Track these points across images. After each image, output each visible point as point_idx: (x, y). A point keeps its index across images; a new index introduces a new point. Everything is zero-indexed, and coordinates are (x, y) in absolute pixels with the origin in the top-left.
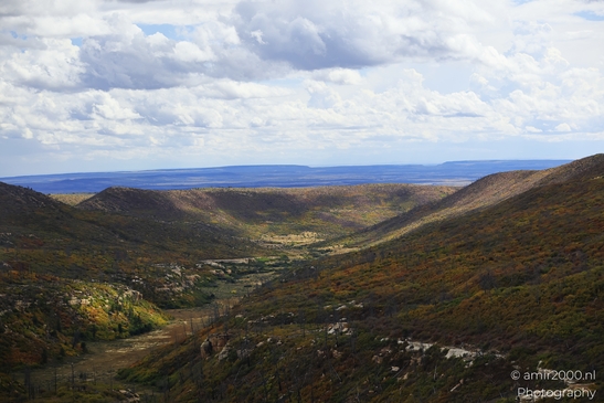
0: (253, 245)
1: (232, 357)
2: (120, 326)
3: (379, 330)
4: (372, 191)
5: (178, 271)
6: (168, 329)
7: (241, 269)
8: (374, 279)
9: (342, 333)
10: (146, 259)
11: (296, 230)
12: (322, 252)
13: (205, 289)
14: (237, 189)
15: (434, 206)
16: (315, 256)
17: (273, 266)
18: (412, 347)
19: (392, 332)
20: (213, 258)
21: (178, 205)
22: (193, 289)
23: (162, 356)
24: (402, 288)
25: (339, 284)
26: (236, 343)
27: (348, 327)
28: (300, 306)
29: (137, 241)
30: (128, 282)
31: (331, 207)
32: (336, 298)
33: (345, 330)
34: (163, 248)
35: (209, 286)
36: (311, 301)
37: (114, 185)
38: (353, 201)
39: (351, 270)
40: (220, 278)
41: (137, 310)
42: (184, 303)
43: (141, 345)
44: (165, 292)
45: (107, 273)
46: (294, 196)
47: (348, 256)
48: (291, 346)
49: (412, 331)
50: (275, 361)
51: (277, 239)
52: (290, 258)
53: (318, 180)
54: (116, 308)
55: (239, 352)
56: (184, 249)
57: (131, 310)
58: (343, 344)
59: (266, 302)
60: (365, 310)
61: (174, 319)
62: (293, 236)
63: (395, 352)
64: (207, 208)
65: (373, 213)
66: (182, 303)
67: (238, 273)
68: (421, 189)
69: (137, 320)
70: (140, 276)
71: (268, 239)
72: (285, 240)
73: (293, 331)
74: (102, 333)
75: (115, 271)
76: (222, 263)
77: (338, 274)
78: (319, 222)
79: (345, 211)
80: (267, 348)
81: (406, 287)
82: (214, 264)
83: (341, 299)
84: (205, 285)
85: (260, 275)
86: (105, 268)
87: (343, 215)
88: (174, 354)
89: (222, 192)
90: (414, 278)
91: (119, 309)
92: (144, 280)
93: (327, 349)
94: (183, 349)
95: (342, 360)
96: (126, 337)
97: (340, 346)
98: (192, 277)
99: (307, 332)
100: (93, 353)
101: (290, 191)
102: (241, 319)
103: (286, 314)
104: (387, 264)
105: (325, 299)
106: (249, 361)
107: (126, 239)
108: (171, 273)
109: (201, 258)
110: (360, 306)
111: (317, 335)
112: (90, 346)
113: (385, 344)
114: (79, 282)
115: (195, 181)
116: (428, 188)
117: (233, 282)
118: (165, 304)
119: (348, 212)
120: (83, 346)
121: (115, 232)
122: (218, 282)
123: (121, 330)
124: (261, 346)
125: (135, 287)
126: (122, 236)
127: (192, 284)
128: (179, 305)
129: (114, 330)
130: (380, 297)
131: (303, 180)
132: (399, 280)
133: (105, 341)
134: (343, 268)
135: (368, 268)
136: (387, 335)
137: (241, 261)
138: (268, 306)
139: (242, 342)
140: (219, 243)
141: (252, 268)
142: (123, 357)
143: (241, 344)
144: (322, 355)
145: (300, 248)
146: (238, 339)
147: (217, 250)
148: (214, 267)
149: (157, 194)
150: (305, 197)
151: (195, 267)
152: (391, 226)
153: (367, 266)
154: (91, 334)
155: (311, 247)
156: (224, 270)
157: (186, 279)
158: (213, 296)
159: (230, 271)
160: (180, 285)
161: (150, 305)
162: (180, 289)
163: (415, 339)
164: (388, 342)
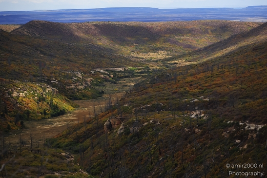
0: (126, 59)
1: (127, 132)
2: (45, 111)
3: (226, 115)
4: (203, 24)
5: (79, 75)
6: (75, 113)
7: (119, 75)
8: (215, 82)
9: (201, 118)
10: (58, 68)
11: (153, 49)
12: (171, 64)
13: (97, 87)
14: (114, 23)
15: (245, 35)
16: (167, 67)
17: (140, 73)
18: (249, 127)
19: (235, 117)
20: (101, 68)
21: (76, 34)
22: (90, 87)
23: (75, 131)
24: (235, 88)
25: (191, 85)
26: (129, 123)
27: (205, 113)
28: (167, 100)
29: (51, 56)
30: (48, 82)
31: (176, 35)
32: (191, 94)
33: (202, 115)
34: (69, 60)
35: (100, 86)
36: (174, 96)
37: (35, 19)
38: (191, 32)
39: (199, 76)
40: (106, 80)
41: (56, 101)
42: (85, 96)
43: (59, 123)
44: (72, 89)
45: (34, 76)
46: (152, 27)
47: (191, 67)
48: (167, 125)
49: (249, 117)
50: (156, 135)
51: (141, 55)
52: (151, 68)
53: (164, 17)
54: (41, 99)
55: (131, 129)
56: (83, 62)
57: (51, 100)
58: (202, 124)
59: (144, 96)
60: (210, 102)
61: (79, 106)
62: (151, 54)
63: (238, 130)
64: (95, 35)
65: (204, 39)
66: (83, 96)
67: (117, 78)
68: (235, 23)
69: (55, 107)
70: (56, 79)
71: (135, 55)
72: (146, 56)
73: (167, 116)
74: (34, 115)
75: (39, 75)
76: (107, 70)
77: (189, 79)
78: (168, 45)
79: (185, 37)
80: (150, 126)
81: (237, 88)
82: (102, 71)
83: (194, 95)
84: (96, 85)
85: (133, 79)
86: (33, 73)
87: (184, 40)
88: (83, 129)
89: (104, 25)
90: (242, 82)
91: (44, 99)
92: (58, 81)
93: (191, 128)
94: (90, 126)
95: (202, 135)
96: (49, 118)
97: (200, 126)
98: (89, 79)
99: (177, 117)
100: (28, 128)
101: (149, 24)
102: (127, 108)
103: (158, 104)
104: (222, 73)
105: (183, 95)
106: (138, 135)
107: (45, 54)
108: (76, 77)
109: (93, 67)
110: (207, 99)
111: (184, 118)
112: (26, 124)
113: (231, 125)
114: (18, 82)
115: (84, 18)
116: (240, 23)
117: (115, 83)
118: (72, 97)
119: (188, 39)
120: (22, 123)
121: (37, 50)
122: (105, 83)
123: (45, 114)
124: (146, 125)
125: (54, 85)
126: (42, 52)
127: (89, 84)
128: (82, 97)
129: (41, 113)
130: (220, 94)
131: (154, 18)
132: (232, 83)
133: (35, 120)
134: (192, 75)
135: (210, 75)
136: (232, 119)
137: (119, 69)
138: (145, 99)
139: (133, 122)
140: (104, 57)
141: (127, 74)
142: (48, 131)
143: (133, 124)
144: (188, 131)
145: (156, 61)
146: (130, 120)
147: (103, 62)
148: (102, 73)
149: (62, 26)
150: (159, 28)
151: (90, 73)
152: (216, 48)
153: (209, 74)
154: (26, 115)
155: (164, 61)
156: (109, 75)
157: (85, 81)
158: (103, 92)
159: (112, 76)
160: (82, 84)
161: (64, 97)
162: (82, 87)
163: (251, 122)
164: (233, 124)
